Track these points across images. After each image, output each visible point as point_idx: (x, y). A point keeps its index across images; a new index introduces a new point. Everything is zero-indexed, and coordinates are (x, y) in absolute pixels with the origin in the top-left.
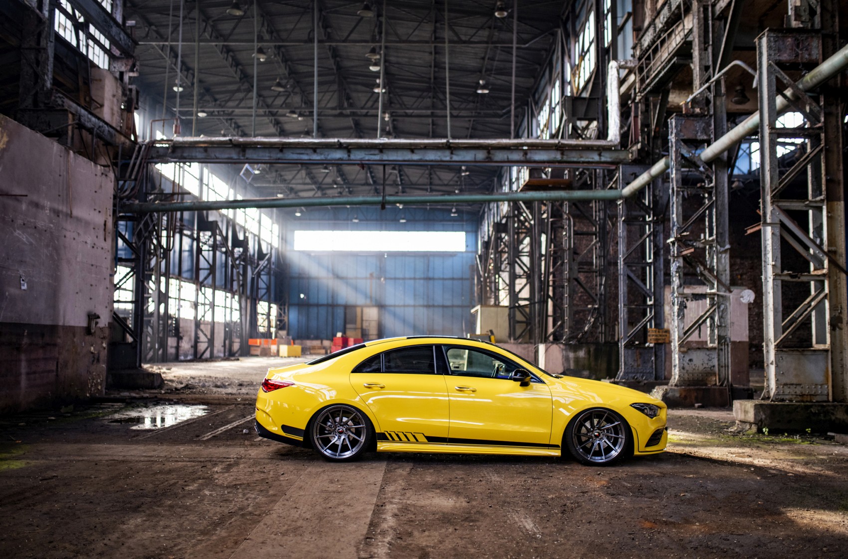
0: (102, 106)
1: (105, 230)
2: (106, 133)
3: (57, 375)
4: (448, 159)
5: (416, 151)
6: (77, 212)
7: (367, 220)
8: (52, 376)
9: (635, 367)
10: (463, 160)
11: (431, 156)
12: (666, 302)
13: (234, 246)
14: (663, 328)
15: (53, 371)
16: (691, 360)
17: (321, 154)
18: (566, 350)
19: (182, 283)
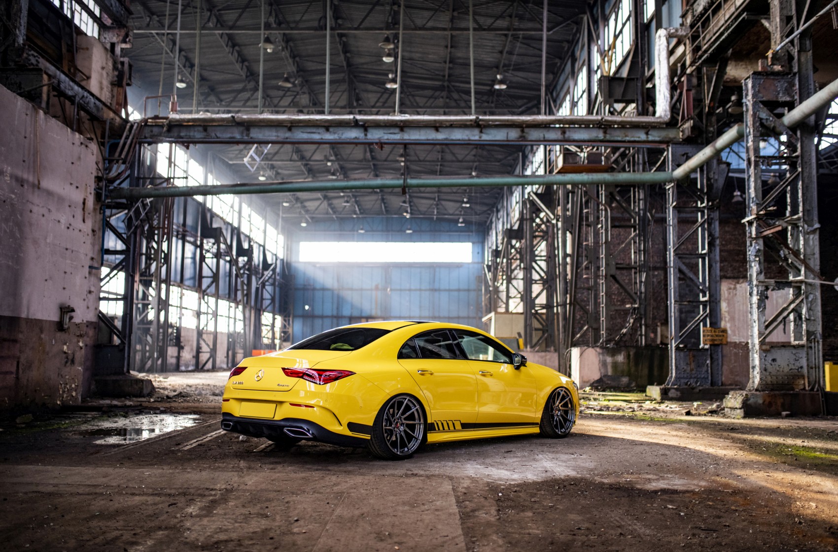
0: (89, 78)
1: (83, 209)
2: (92, 105)
3: (17, 378)
4: (477, 138)
5: (440, 130)
6: (45, 184)
7: (373, 231)
8: (10, 379)
9: (688, 371)
10: (494, 139)
11: (458, 135)
12: (722, 298)
13: (238, 255)
14: (720, 328)
15: (12, 373)
16: (774, 360)
17: (335, 133)
18: (603, 354)
19: (184, 291)
